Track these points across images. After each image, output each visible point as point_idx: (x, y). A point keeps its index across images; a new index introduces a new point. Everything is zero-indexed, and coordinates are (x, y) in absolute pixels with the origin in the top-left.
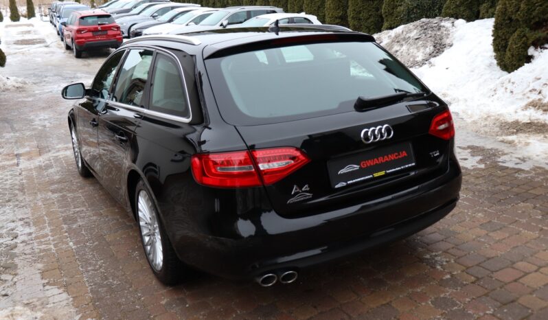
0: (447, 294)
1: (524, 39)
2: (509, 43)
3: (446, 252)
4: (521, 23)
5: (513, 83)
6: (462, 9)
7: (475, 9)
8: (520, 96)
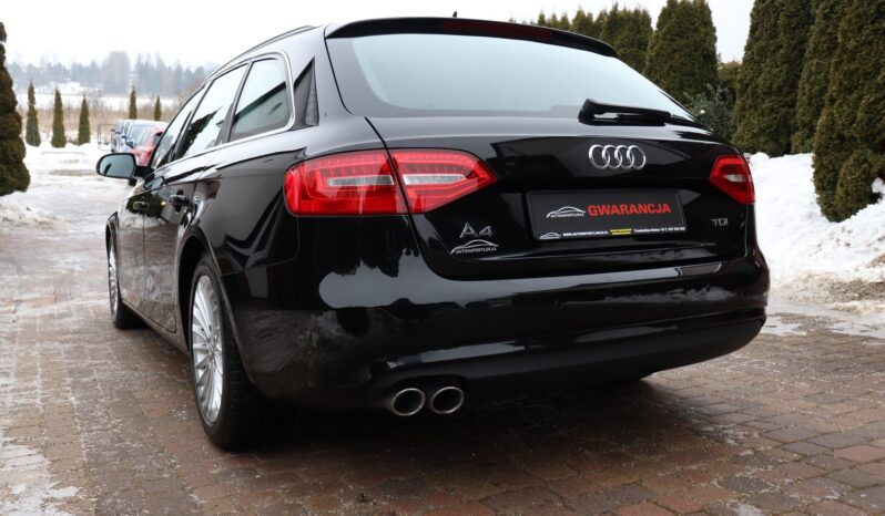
0: (749, 473)
1: (865, 165)
2: (841, 174)
3: (743, 425)
4: (859, 142)
5: (849, 232)
6: (762, 139)
7: (782, 141)
8: (863, 248)
